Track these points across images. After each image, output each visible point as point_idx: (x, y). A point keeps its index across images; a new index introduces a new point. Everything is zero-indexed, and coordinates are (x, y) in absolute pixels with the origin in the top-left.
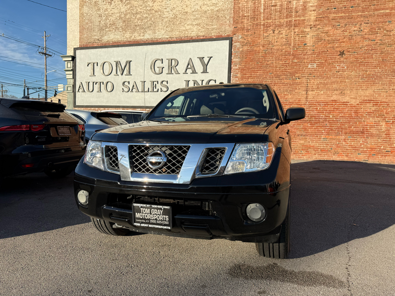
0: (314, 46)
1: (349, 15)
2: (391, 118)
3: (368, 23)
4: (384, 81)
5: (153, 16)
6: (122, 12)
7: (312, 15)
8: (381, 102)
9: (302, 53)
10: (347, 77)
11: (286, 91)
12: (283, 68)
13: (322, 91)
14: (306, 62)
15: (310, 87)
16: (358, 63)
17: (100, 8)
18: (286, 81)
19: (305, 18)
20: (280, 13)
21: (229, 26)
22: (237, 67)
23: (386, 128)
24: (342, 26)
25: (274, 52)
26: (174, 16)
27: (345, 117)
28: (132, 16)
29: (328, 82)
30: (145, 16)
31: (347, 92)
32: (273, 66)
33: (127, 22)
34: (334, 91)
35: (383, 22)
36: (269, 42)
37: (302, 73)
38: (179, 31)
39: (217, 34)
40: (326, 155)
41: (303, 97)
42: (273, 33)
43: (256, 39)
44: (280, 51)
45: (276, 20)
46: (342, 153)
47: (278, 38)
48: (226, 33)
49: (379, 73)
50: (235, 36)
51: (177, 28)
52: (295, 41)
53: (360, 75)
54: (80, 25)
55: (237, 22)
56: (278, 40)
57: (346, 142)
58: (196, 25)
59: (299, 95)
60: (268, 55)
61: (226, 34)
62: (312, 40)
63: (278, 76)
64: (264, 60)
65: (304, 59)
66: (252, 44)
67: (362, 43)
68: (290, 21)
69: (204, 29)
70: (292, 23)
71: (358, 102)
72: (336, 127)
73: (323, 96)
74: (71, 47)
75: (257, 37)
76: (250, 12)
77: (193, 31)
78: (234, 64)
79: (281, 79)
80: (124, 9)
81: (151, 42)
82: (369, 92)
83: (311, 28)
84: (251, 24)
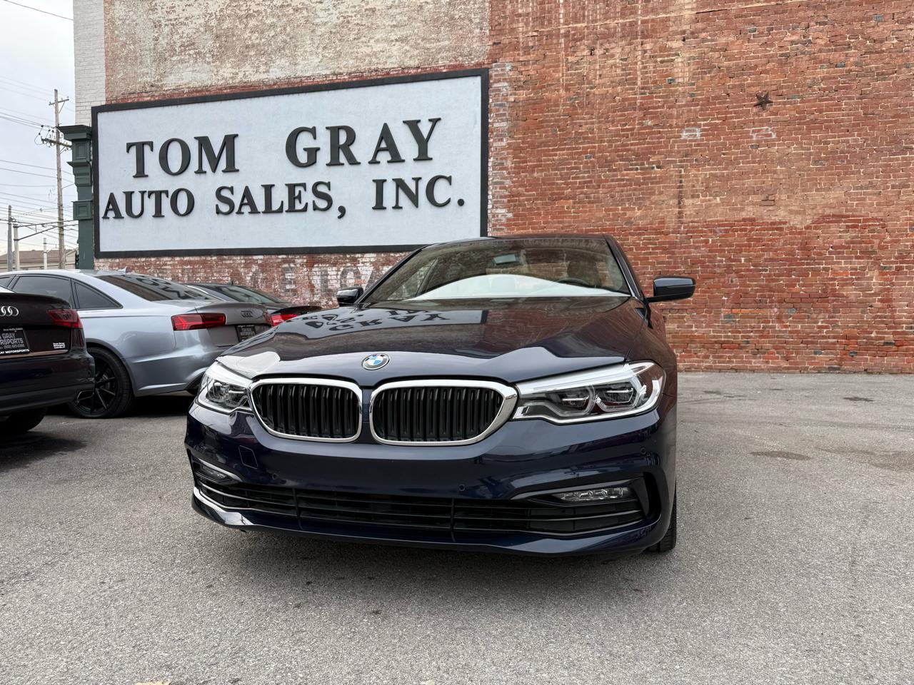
0: (694, 84)
1: (777, 4)
2: (893, 259)
3: (825, 23)
4: (871, 166)
5: (290, 21)
6: (211, 14)
7: (686, 7)
8: (865, 220)
9: (665, 102)
10: (779, 159)
11: (628, 200)
12: (617, 141)
13: (717, 196)
14: (674, 125)
15: (687, 187)
16: (804, 123)
17: (156, 4)
18: (627, 175)
19: (668, 15)
20: (607, 6)
21: (481, 40)
22: (504, 144)
23: (880, 284)
24: (762, 33)
25: (594, 103)
26: (342, 19)
27: (777, 260)
28: (238, 24)
29: (733, 174)
30: (268, 22)
31: (779, 199)
32: (593, 138)
33: (223, 39)
34: (748, 194)
35: (861, 20)
36: (580, 78)
37: (667, 152)
38: (357, 57)
39: (450, 61)
40: (734, 357)
41: (670, 213)
42: (589, 54)
43: (547, 70)
44: (609, 100)
45: (596, 22)
46: (773, 353)
47: (604, 67)
48: (472, 59)
49: (858, 146)
50: (496, 66)
51: (350, 48)
52: (646, 73)
53: (811, 154)
54: (106, 48)
55: (500, 30)
56: (605, 72)
57: (783, 322)
58: (396, 40)
59: (661, 209)
60: (580, 111)
61: (473, 62)
62: (687, 69)
63: (607, 164)
64: (571, 124)
65: (671, 116)
66: (540, 83)
67: (813, 74)
68: (632, 24)
69: (418, 51)
70: (637, 27)
71: (809, 222)
72: (756, 286)
73: (720, 209)
74: (85, 104)
75: (550, 67)
76: (531, 5)
77: (389, 57)
78: (497, 136)
79: (615, 170)
80: (216, 6)
81: (286, 86)
82: (836, 195)
83: (684, 40)
84: (535, 34)
